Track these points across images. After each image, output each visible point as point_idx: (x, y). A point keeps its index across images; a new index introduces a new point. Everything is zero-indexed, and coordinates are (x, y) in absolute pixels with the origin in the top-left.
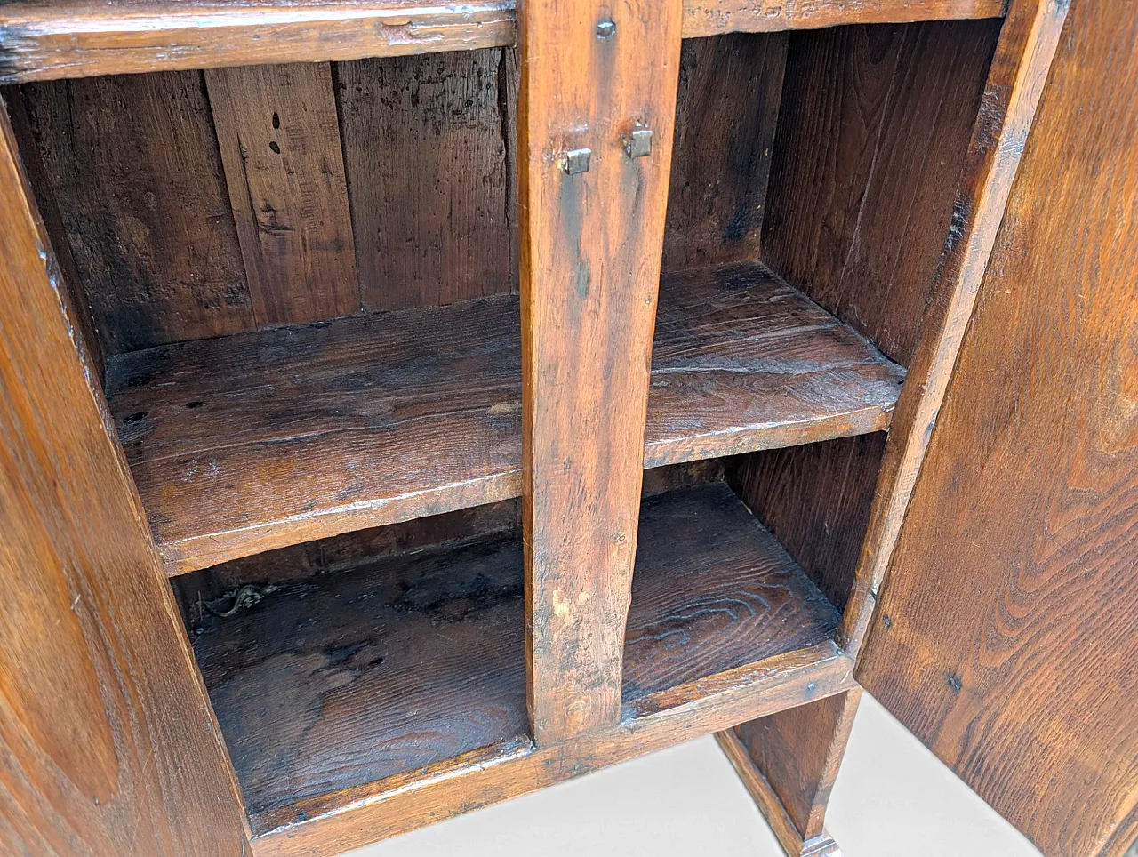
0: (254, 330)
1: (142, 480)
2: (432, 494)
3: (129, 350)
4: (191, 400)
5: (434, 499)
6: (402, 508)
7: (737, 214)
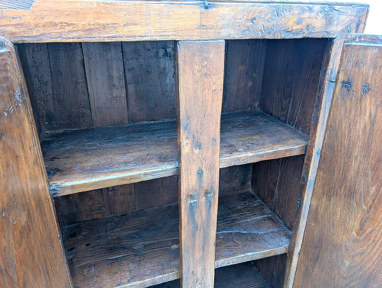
0: (105, 217)
1: (73, 273)
2: (154, 279)
3: (70, 224)
4: (86, 243)
5: (154, 281)
6: (145, 284)
7: (244, 178)
